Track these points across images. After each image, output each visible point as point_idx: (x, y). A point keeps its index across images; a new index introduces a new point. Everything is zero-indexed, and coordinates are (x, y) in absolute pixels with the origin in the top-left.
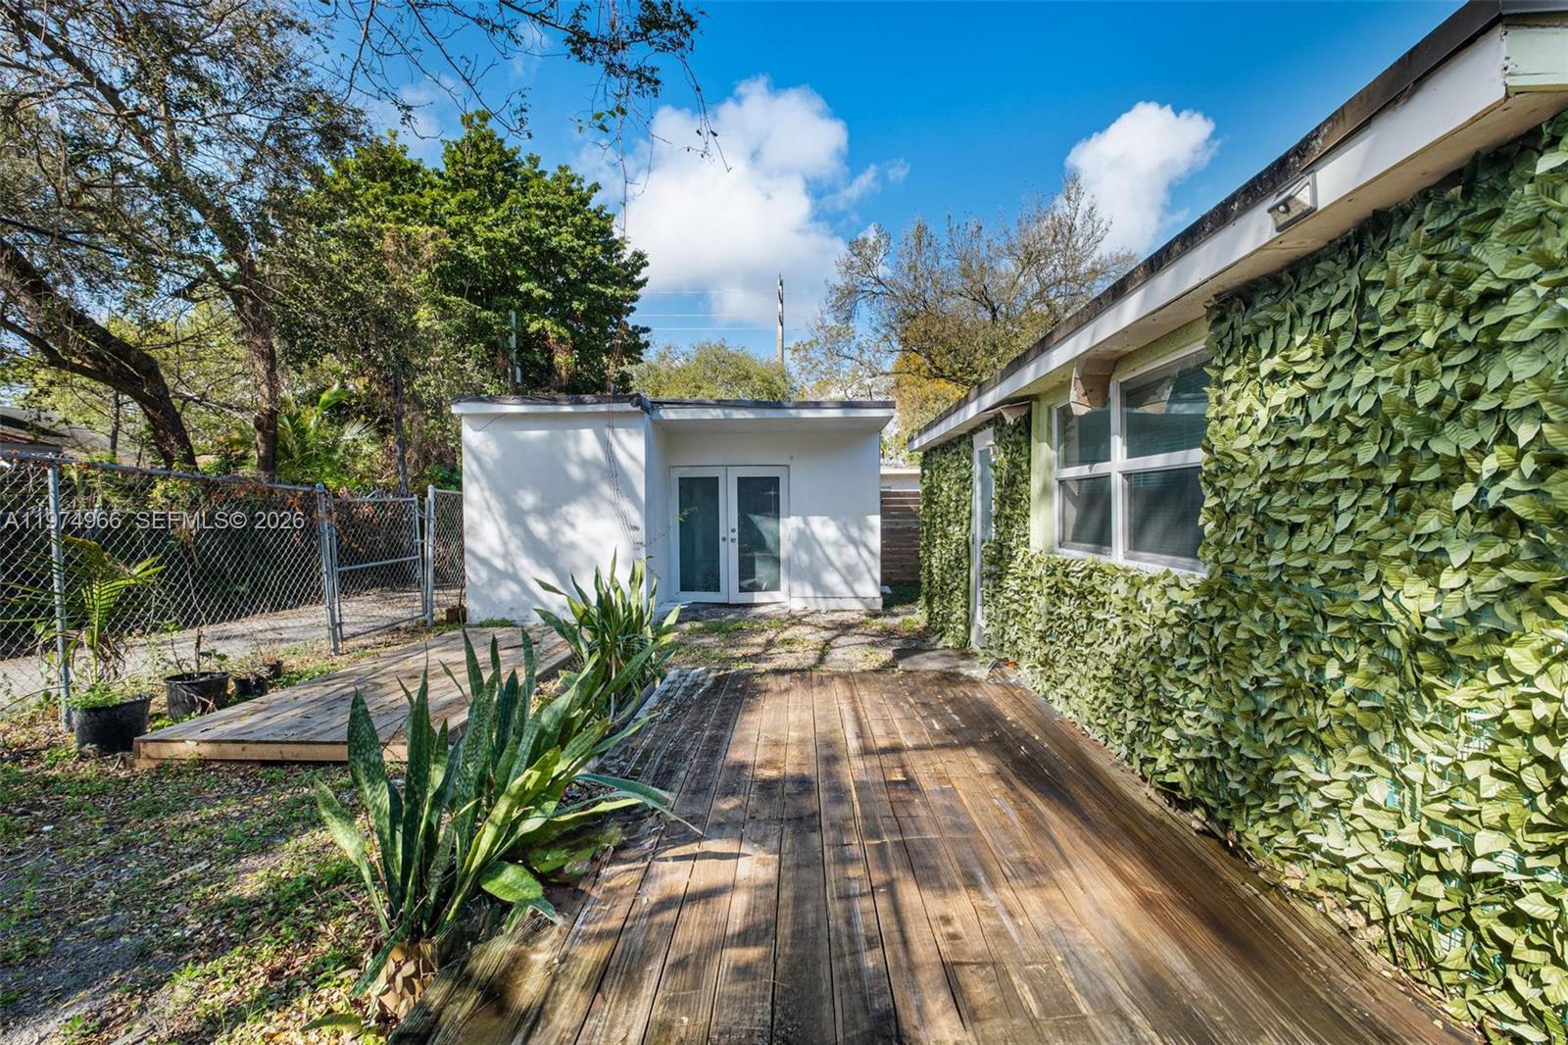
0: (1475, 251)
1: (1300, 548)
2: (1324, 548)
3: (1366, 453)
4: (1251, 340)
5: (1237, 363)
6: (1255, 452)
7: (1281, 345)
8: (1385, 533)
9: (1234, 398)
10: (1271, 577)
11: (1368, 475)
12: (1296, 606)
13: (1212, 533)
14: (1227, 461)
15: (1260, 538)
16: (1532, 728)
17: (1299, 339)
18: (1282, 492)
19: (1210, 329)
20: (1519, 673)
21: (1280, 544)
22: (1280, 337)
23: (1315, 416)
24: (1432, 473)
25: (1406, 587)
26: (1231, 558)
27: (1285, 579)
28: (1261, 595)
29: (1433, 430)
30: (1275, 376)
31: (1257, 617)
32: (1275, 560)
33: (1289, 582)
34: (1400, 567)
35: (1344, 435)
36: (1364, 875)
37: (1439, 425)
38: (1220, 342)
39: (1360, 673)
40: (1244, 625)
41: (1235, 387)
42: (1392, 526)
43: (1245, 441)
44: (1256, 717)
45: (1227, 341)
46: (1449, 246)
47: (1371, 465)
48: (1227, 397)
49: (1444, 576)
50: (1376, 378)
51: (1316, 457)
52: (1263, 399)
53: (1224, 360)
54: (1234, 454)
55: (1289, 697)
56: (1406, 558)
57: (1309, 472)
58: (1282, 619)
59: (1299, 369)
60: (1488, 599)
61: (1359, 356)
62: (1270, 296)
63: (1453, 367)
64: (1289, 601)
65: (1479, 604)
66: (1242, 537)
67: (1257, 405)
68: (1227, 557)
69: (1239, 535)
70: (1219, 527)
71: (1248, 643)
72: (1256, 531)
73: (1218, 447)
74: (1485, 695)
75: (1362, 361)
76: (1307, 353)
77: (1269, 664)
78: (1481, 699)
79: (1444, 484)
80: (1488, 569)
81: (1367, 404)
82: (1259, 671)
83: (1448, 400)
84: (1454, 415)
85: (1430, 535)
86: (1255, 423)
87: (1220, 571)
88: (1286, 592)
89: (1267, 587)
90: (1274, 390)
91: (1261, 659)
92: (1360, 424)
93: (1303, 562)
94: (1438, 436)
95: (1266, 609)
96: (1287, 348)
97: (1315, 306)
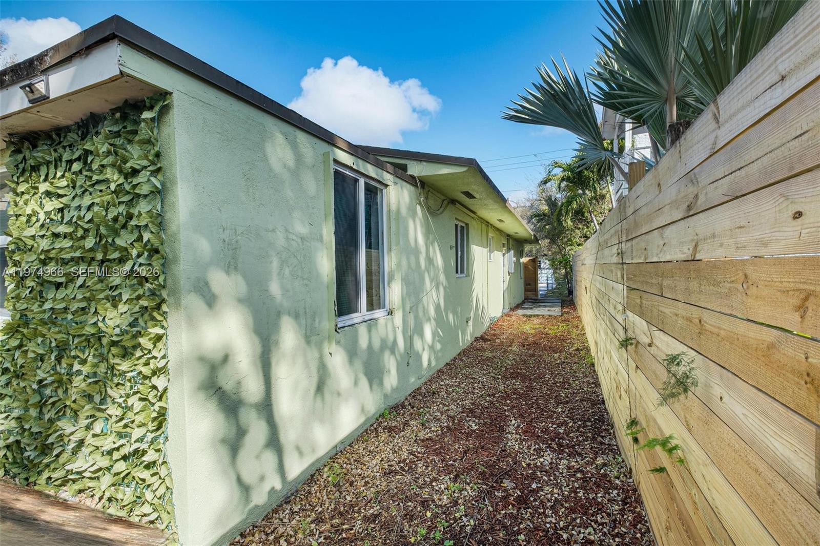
0: (129, 147)
1: (60, 298)
2: (73, 296)
3: (89, 243)
4: (35, 169)
5: (27, 181)
6: (38, 240)
7: (51, 176)
8: (99, 286)
9: (26, 204)
10: (46, 316)
11: (91, 255)
12: (60, 332)
13: (13, 291)
14: (20, 243)
15: (41, 292)
16: (152, 374)
17: (59, 174)
18: (53, 264)
19: (10, 156)
20: (146, 349)
21: (51, 295)
22: (50, 171)
23: (66, 220)
24: (116, 255)
25: (108, 314)
26: (25, 306)
27: (54, 316)
28: (39, 328)
29: (116, 233)
30: (48, 194)
31: (39, 342)
32: (48, 306)
33: (56, 318)
34: (105, 304)
35: (80, 233)
36: (93, 476)
37: (119, 231)
38: (17, 166)
39: (88, 364)
40: (31, 349)
41: (26, 197)
42: (102, 282)
43: (31, 231)
44: (41, 405)
45: (21, 166)
46: (119, 142)
47: (91, 250)
48: (21, 203)
49: (120, 307)
50: (93, 203)
51: (67, 243)
52: (41, 205)
53: (18, 178)
54: (24, 239)
55: (58, 387)
56: (107, 298)
57: (63, 252)
58: (53, 341)
59: (60, 192)
60: (136, 316)
61: (86, 190)
62: (46, 144)
63: (124, 202)
64: (57, 329)
65: (133, 319)
66: (30, 292)
67: (38, 209)
68: (22, 305)
69: (28, 291)
70: (17, 287)
71: (35, 359)
72: (39, 288)
73: (16, 234)
74: (136, 362)
75: (88, 193)
76: (64, 183)
77: (47, 370)
78: (136, 365)
79: (122, 261)
80: (135, 302)
81: (89, 216)
82: (41, 374)
83: (120, 218)
84: (124, 226)
85: (117, 286)
86: (38, 221)
87: (18, 316)
88: (54, 324)
89: (43, 323)
90: (47, 202)
91: (43, 368)
92: (86, 226)
93: (63, 305)
94: (119, 236)
95: (44, 336)
96: (54, 177)
97: (66, 156)
